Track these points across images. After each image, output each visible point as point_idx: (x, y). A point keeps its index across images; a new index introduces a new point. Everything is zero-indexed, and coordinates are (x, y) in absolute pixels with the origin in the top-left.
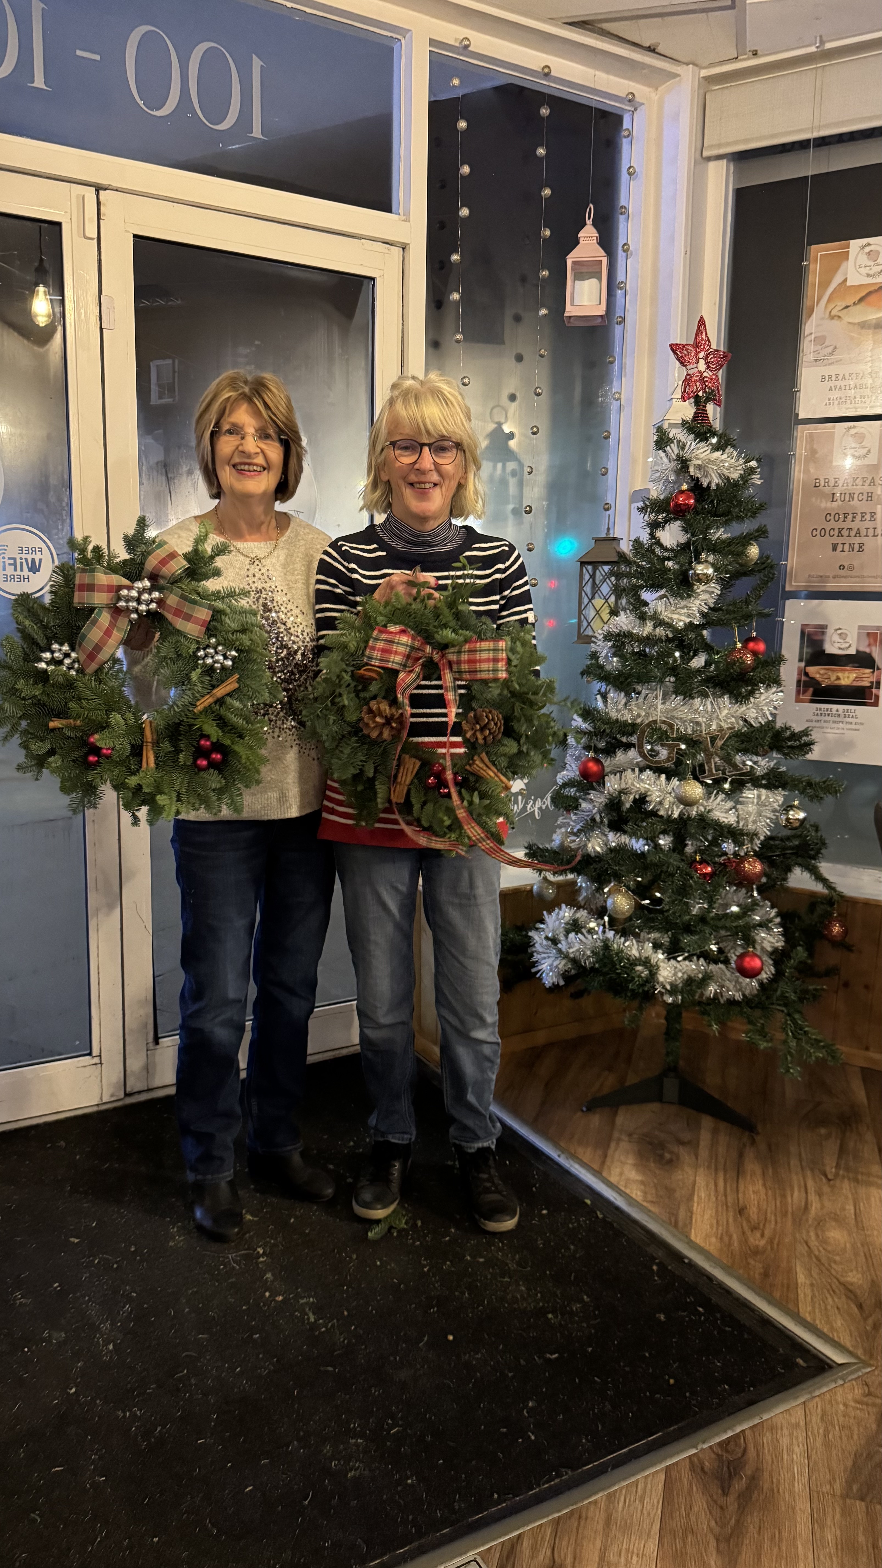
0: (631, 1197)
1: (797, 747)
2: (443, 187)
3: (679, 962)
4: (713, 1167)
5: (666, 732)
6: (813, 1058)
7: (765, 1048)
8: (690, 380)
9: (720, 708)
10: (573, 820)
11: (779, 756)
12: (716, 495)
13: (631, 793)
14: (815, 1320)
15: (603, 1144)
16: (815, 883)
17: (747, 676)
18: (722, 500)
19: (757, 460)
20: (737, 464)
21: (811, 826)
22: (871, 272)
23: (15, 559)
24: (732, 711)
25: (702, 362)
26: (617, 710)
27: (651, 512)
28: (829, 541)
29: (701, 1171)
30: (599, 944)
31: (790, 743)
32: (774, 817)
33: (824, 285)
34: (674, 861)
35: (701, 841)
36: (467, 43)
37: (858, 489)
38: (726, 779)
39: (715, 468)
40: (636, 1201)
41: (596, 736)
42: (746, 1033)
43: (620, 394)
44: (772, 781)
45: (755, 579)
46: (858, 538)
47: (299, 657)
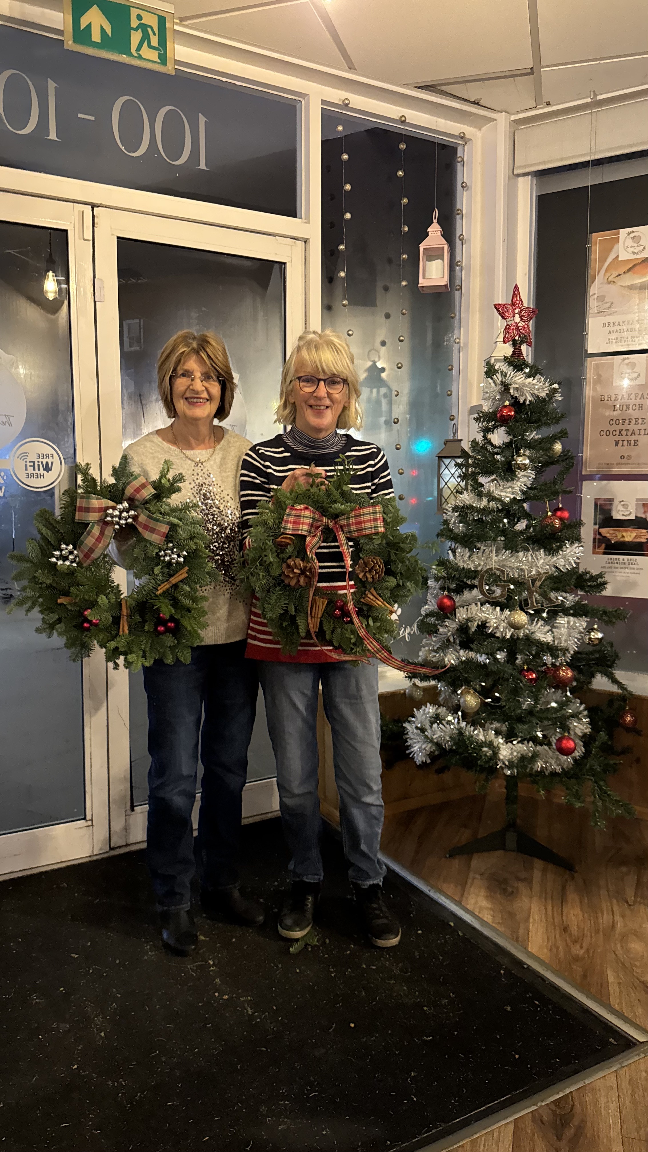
0: (484, 920)
1: (595, 586)
2: (332, 199)
3: (514, 745)
4: (544, 895)
5: (499, 576)
6: (615, 814)
7: (580, 807)
8: (509, 329)
9: (537, 559)
10: (434, 641)
11: (582, 593)
12: (530, 409)
13: (475, 621)
14: (622, 1010)
15: (463, 885)
16: (611, 685)
17: (556, 536)
18: (534, 412)
19: (558, 384)
20: (544, 386)
21: (608, 643)
22: (636, 251)
23: (34, 463)
24: (547, 560)
25: (517, 316)
26: (463, 561)
27: (484, 421)
28: (612, 439)
29: (535, 900)
30: (455, 731)
31: (589, 584)
32: (580, 637)
33: (603, 260)
34: (508, 669)
35: (527, 655)
36: (347, 102)
37: (632, 402)
38: (544, 610)
39: (528, 389)
40: (487, 922)
41: (449, 580)
42: (565, 797)
43: (460, 339)
44: (578, 611)
45: (560, 467)
46: (633, 436)
47: (228, 531)
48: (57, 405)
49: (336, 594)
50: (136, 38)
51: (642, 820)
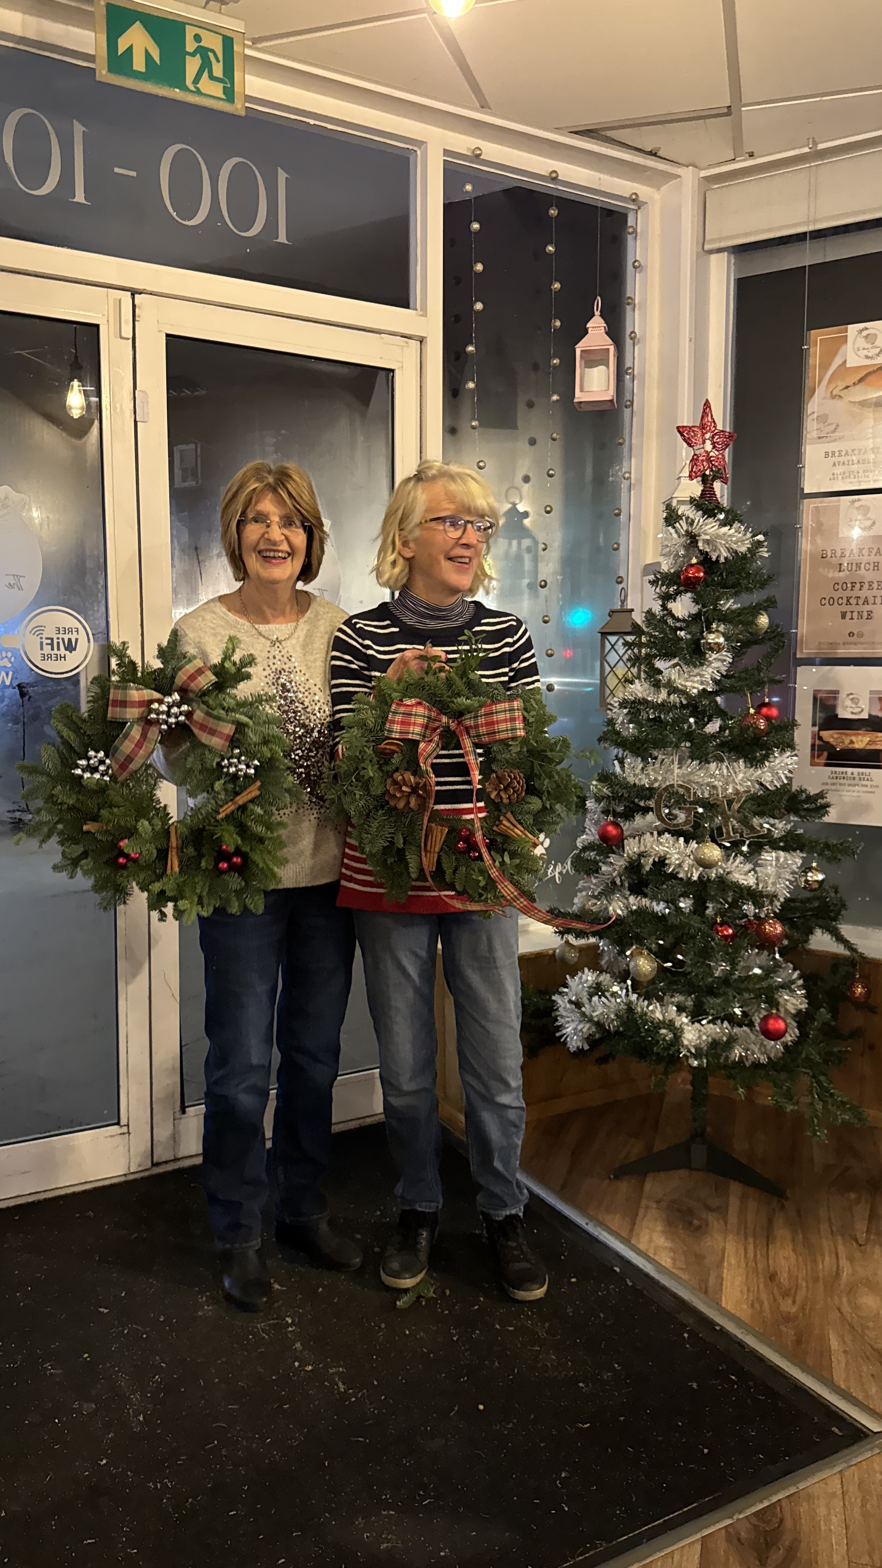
0: (661, 1265)
1: (813, 810)
2: (457, 284)
3: (703, 1025)
4: (743, 1233)
5: (683, 795)
6: (840, 1121)
7: (792, 1110)
8: (697, 460)
9: (735, 773)
10: (594, 883)
11: (796, 819)
12: (725, 568)
13: (650, 856)
14: (849, 1389)
15: (632, 1212)
16: (836, 944)
17: (761, 741)
18: (731, 572)
19: (764, 535)
20: (744, 538)
21: (831, 887)
22: (870, 355)
23: (52, 639)
24: (748, 775)
25: (708, 443)
26: (634, 775)
27: (662, 585)
28: (837, 609)
29: (730, 1237)
30: (623, 1006)
31: (806, 806)
32: (793, 879)
33: (825, 367)
34: (696, 922)
35: (721, 903)
36: (478, 152)
37: (865, 559)
38: (745, 842)
39: (723, 542)
40: (666, 1268)
41: (614, 800)
42: (773, 1097)
43: (630, 473)
44: (790, 843)
45: (766, 648)
46: (866, 606)
47: (316, 734)
48: (83, 562)
49: (460, 820)
50: (192, 65)
51: (876, 1128)
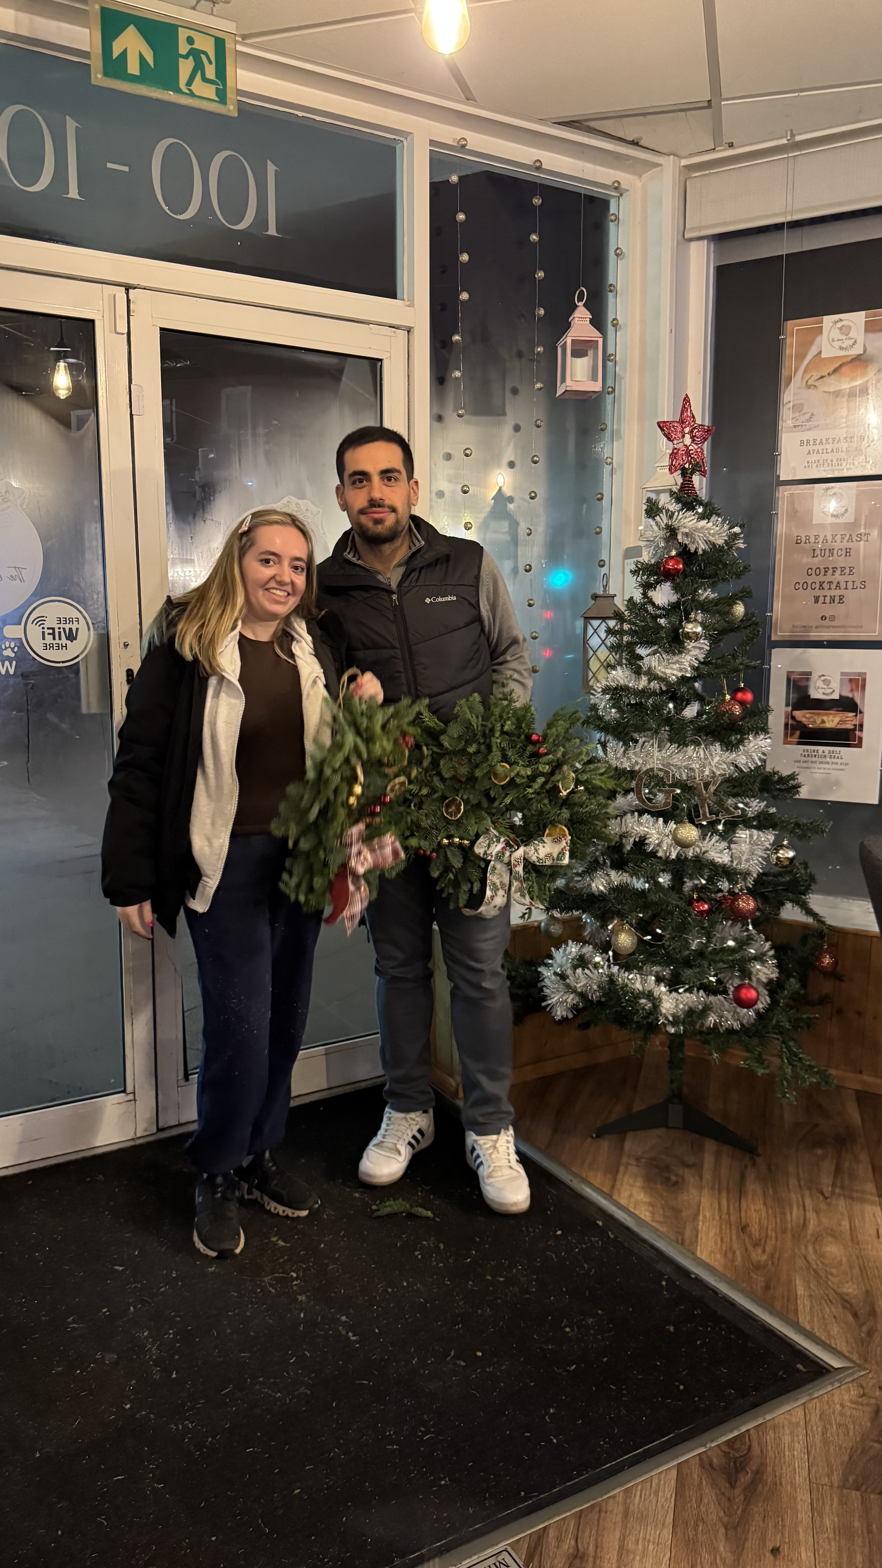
0: (640, 1218)
1: (785, 790)
2: (443, 272)
3: (680, 993)
4: (717, 1187)
5: (663, 778)
6: (808, 1083)
7: (763, 1074)
8: (677, 453)
9: (712, 755)
11: (769, 798)
12: (703, 559)
13: (631, 836)
14: (813, 1329)
15: (613, 1171)
16: (805, 917)
17: (736, 726)
18: (709, 564)
19: (740, 527)
20: (721, 531)
21: (802, 864)
22: (844, 346)
23: (53, 629)
24: (723, 758)
25: (687, 437)
26: (616, 758)
27: (643, 575)
28: (810, 594)
29: (706, 1191)
30: (605, 978)
31: (778, 787)
32: (766, 856)
33: (801, 357)
34: (674, 899)
35: (698, 879)
36: (464, 142)
37: (837, 545)
38: (720, 821)
39: (701, 535)
40: (644, 1220)
42: (745, 1060)
43: (612, 458)
44: (763, 822)
45: (742, 635)
46: (838, 591)
48: (83, 554)
